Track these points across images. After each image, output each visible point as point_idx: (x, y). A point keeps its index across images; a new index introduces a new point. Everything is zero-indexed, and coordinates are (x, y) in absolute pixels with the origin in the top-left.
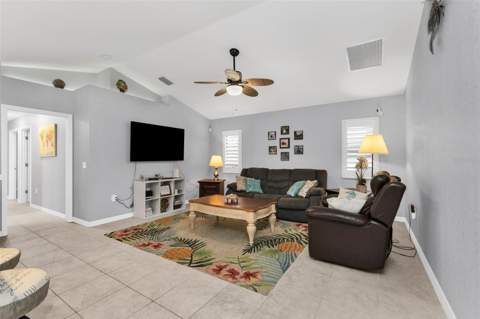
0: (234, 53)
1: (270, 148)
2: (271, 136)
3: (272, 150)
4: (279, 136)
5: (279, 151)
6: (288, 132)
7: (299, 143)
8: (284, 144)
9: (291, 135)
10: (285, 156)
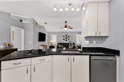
0: (66, 22)
1: (63, 39)
2: (64, 37)
3: (64, 39)
4: (65, 37)
5: (65, 39)
6: (67, 36)
7: (69, 38)
8: (66, 38)
9: (68, 37)
10: (66, 41)
